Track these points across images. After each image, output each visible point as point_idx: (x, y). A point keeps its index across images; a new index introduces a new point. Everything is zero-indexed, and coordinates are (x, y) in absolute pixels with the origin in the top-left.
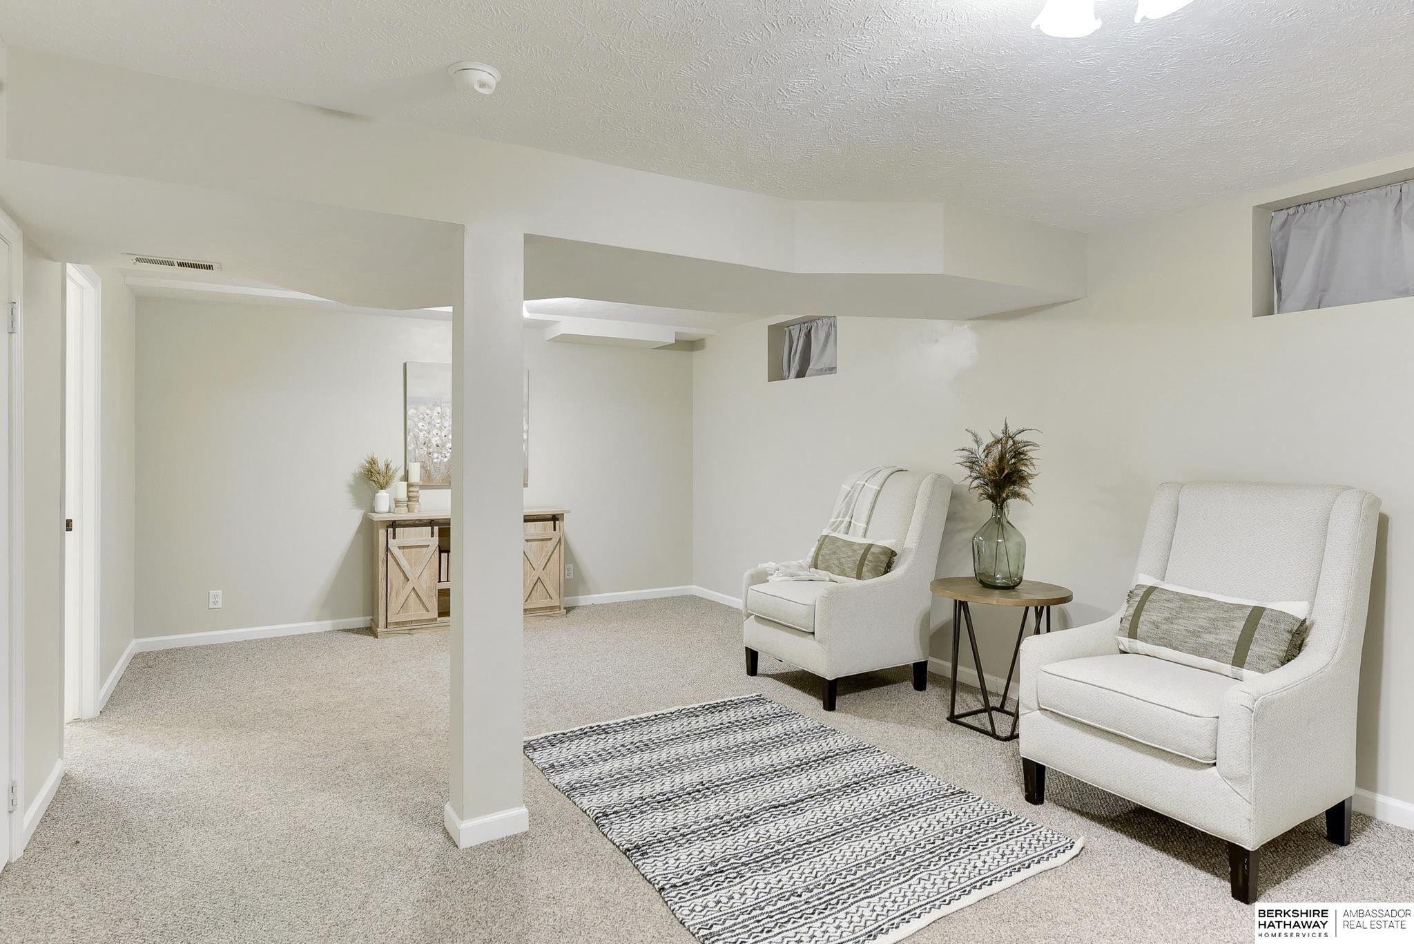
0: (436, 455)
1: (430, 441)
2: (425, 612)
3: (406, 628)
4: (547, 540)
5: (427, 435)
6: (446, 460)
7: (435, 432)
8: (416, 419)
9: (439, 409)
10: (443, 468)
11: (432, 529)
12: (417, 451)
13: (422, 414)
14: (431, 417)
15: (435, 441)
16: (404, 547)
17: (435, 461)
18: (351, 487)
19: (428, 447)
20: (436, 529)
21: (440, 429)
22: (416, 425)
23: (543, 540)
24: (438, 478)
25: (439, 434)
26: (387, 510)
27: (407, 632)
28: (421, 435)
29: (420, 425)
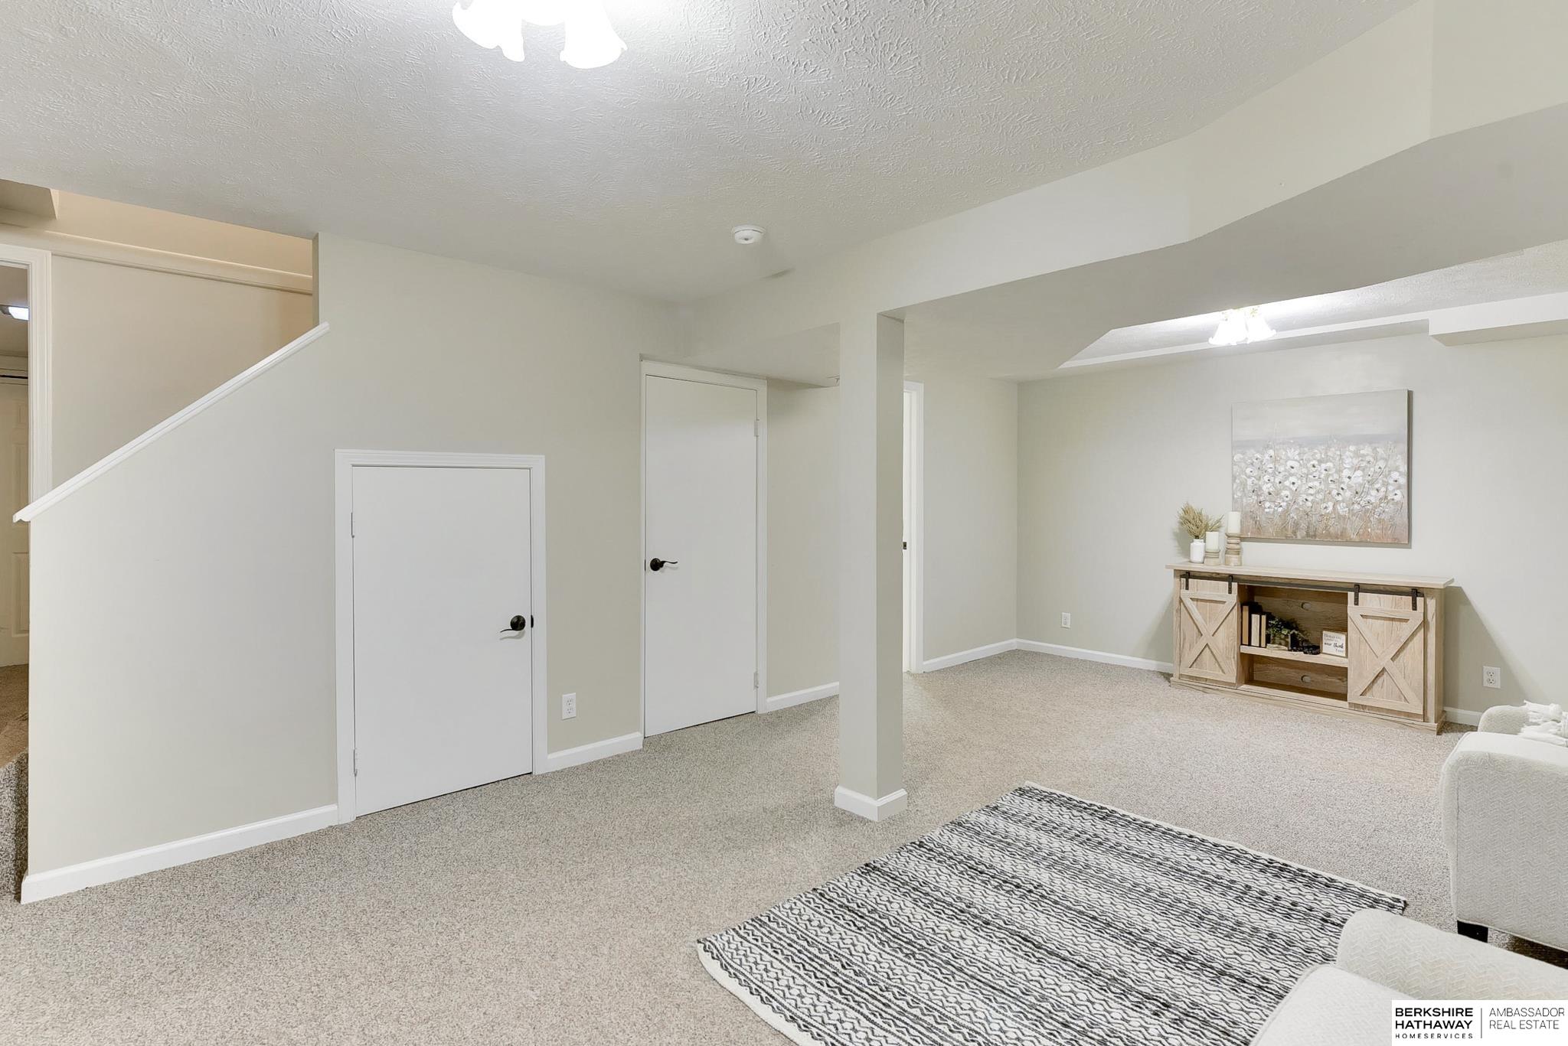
0: (1267, 504)
1: (1260, 488)
2: (1221, 673)
3: (1200, 685)
4: (1400, 620)
5: (1256, 482)
6: (1280, 509)
7: (1266, 478)
8: (1243, 465)
9: (1271, 452)
10: (1277, 520)
11: (1230, 585)
12: (1244, 500)
13: (1250, 458)
14: (1262, 461)
15: (1266, 488)
16: (1197, 600)
17: (1267, 510)
18: (1176, 534)
19: (1258, 495)
20: (1235, 585)
21: (1274, 475)
22: (1244, 472)
23: (1393, 619)
24: (1271, 530)
25: (1272, 480)
26: (1201, 560)
27: (1201, 689)
28: (1249, 482)
29: (1248, 471)
